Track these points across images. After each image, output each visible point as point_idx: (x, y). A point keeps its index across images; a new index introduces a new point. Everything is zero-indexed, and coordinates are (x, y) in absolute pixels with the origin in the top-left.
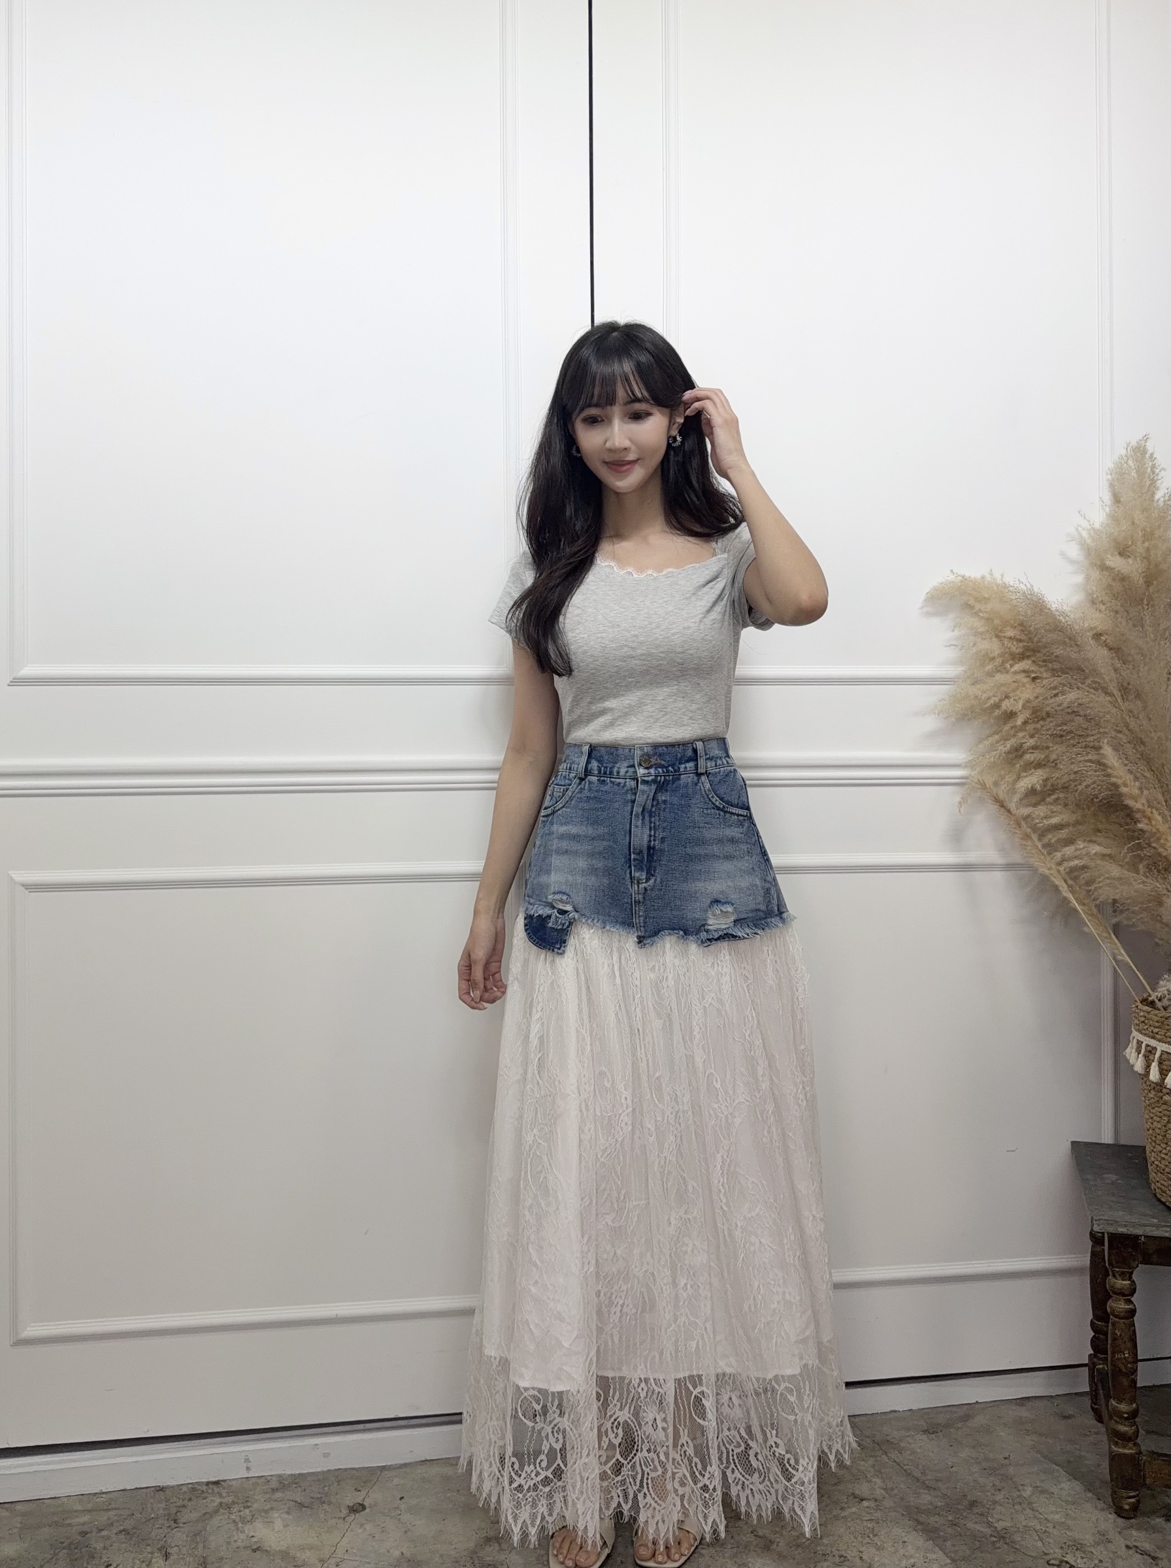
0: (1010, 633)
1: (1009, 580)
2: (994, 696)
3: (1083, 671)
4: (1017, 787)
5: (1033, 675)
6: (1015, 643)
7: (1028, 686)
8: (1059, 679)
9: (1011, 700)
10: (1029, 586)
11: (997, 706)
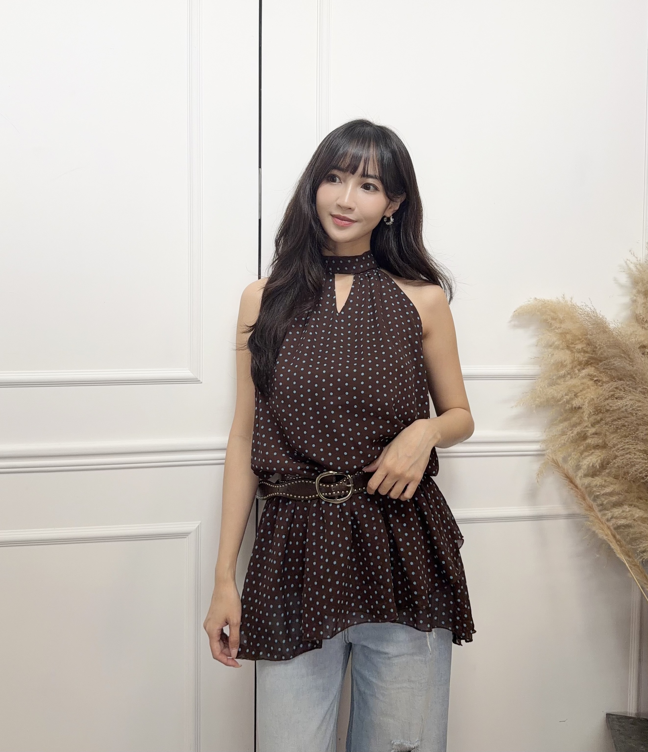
0: (579, 346)
1: (579, 304)
2: (566, 395)
3: (634, 378)
4: (581, 463)
5: (595, 379)
6: (582, 354)
7: (592, 388)
8: (616, 383)
9: (579, 399)
10: (592, 308)
11: (568, 402)
